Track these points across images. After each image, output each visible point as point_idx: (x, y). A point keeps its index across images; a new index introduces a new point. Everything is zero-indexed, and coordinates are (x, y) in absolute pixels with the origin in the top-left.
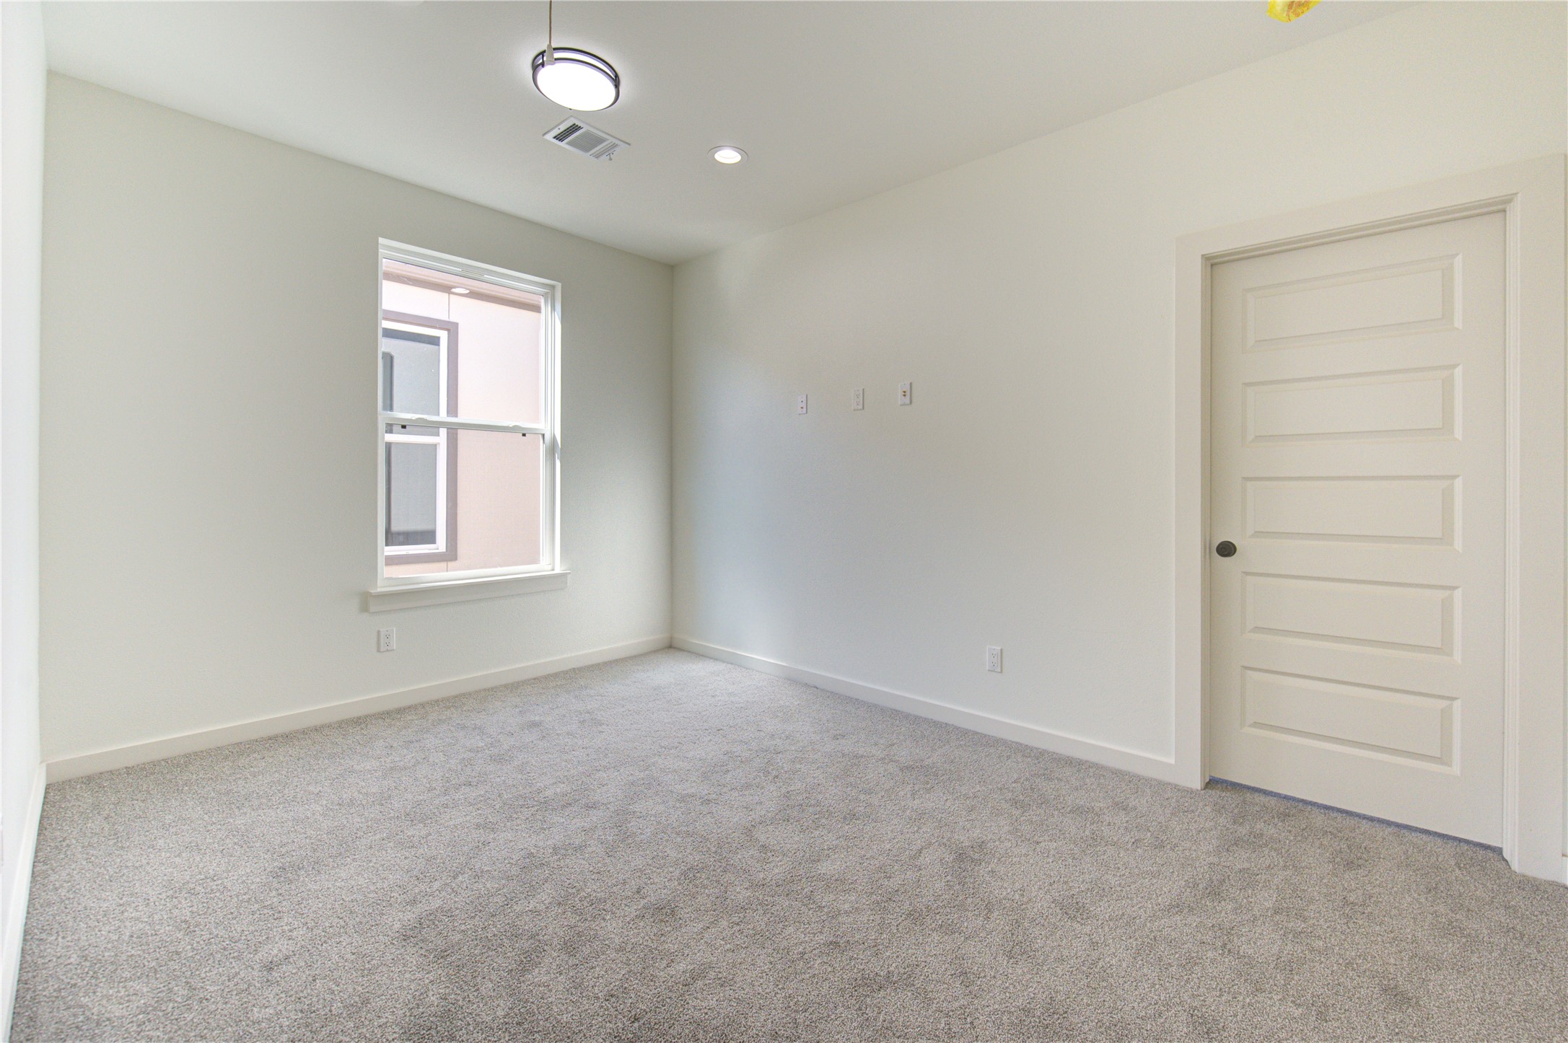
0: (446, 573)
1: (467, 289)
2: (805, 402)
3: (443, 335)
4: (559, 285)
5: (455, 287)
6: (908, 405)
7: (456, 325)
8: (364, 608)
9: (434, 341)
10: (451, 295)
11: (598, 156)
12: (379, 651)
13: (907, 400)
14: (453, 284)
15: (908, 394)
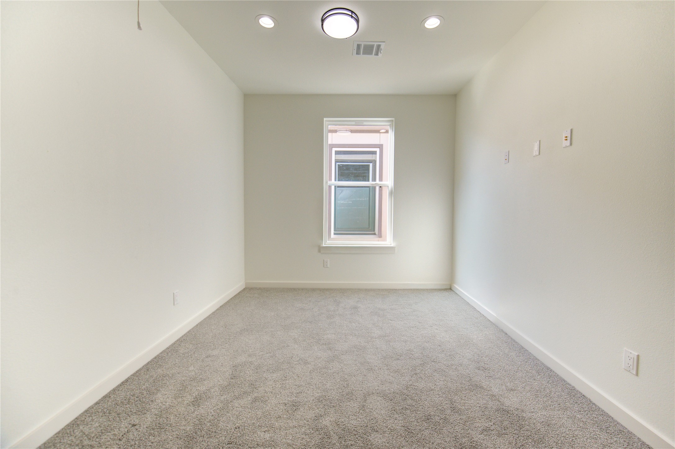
0: (378, 242)
1: (385, 130)
2: (508, 155)
3: (378, 150)
4: (393, 119)
5: (381, 130)
6: (569, 146)
7: (382, 145)
8: (319, 251)
9: (374, 153)
10: (381, 134)
11: (377, 54)
12: (324, 267)
13: (568, 143)
14: (379, 129)
15: (569, 138)
